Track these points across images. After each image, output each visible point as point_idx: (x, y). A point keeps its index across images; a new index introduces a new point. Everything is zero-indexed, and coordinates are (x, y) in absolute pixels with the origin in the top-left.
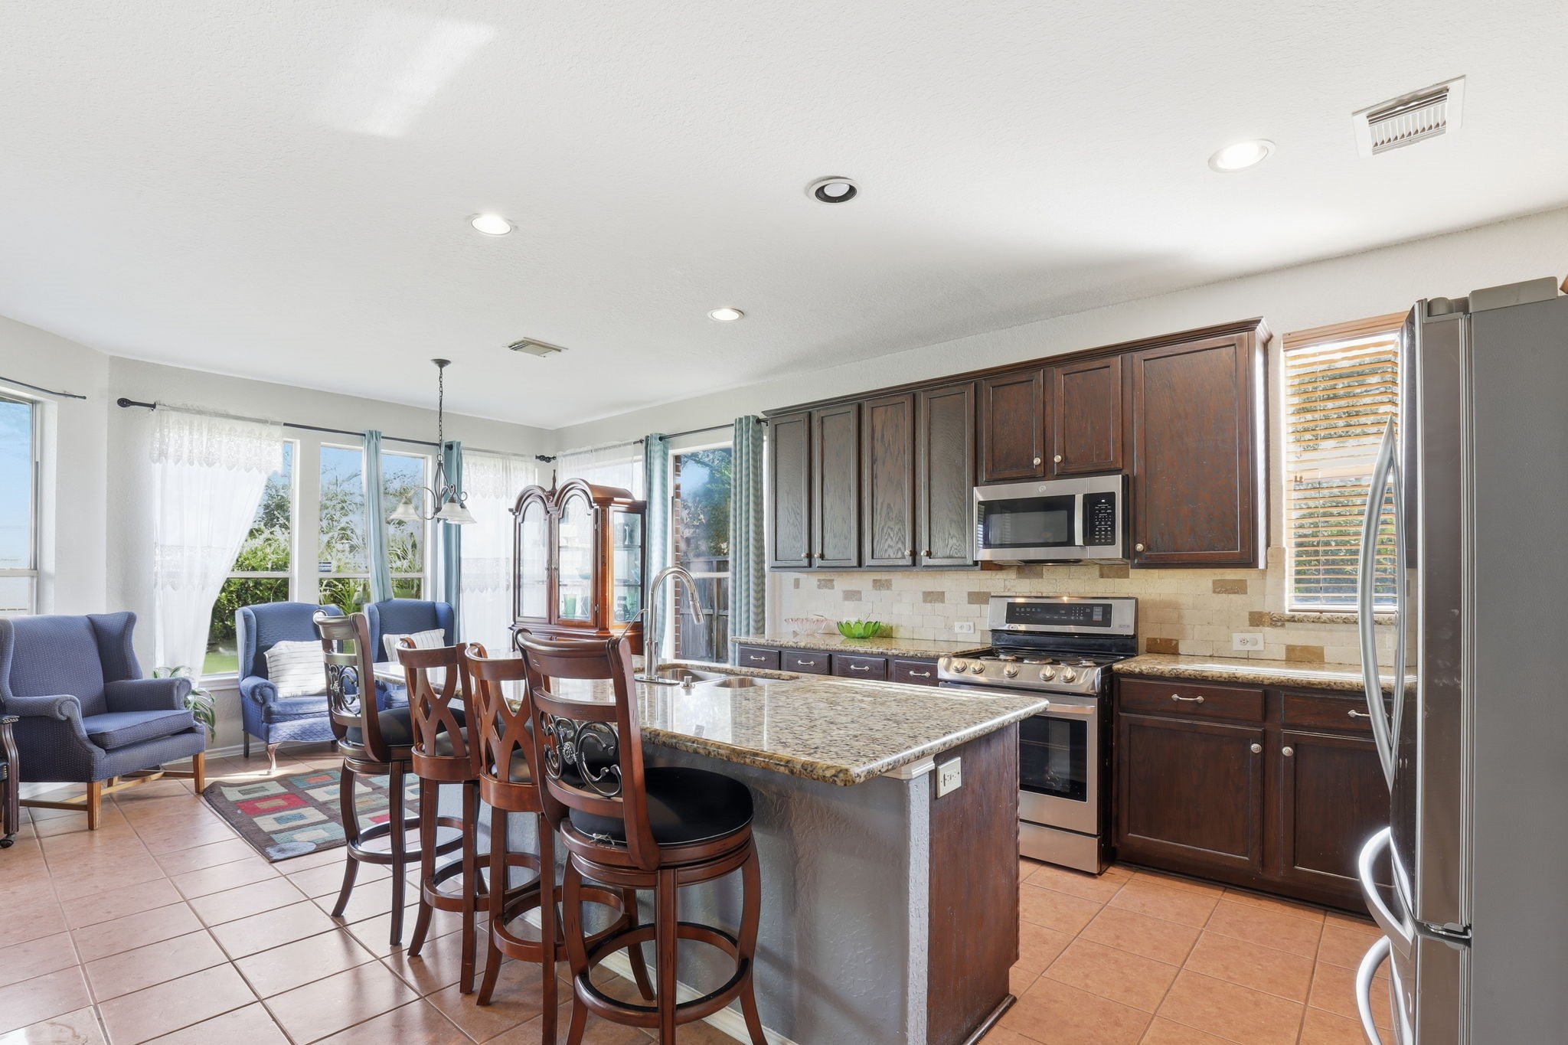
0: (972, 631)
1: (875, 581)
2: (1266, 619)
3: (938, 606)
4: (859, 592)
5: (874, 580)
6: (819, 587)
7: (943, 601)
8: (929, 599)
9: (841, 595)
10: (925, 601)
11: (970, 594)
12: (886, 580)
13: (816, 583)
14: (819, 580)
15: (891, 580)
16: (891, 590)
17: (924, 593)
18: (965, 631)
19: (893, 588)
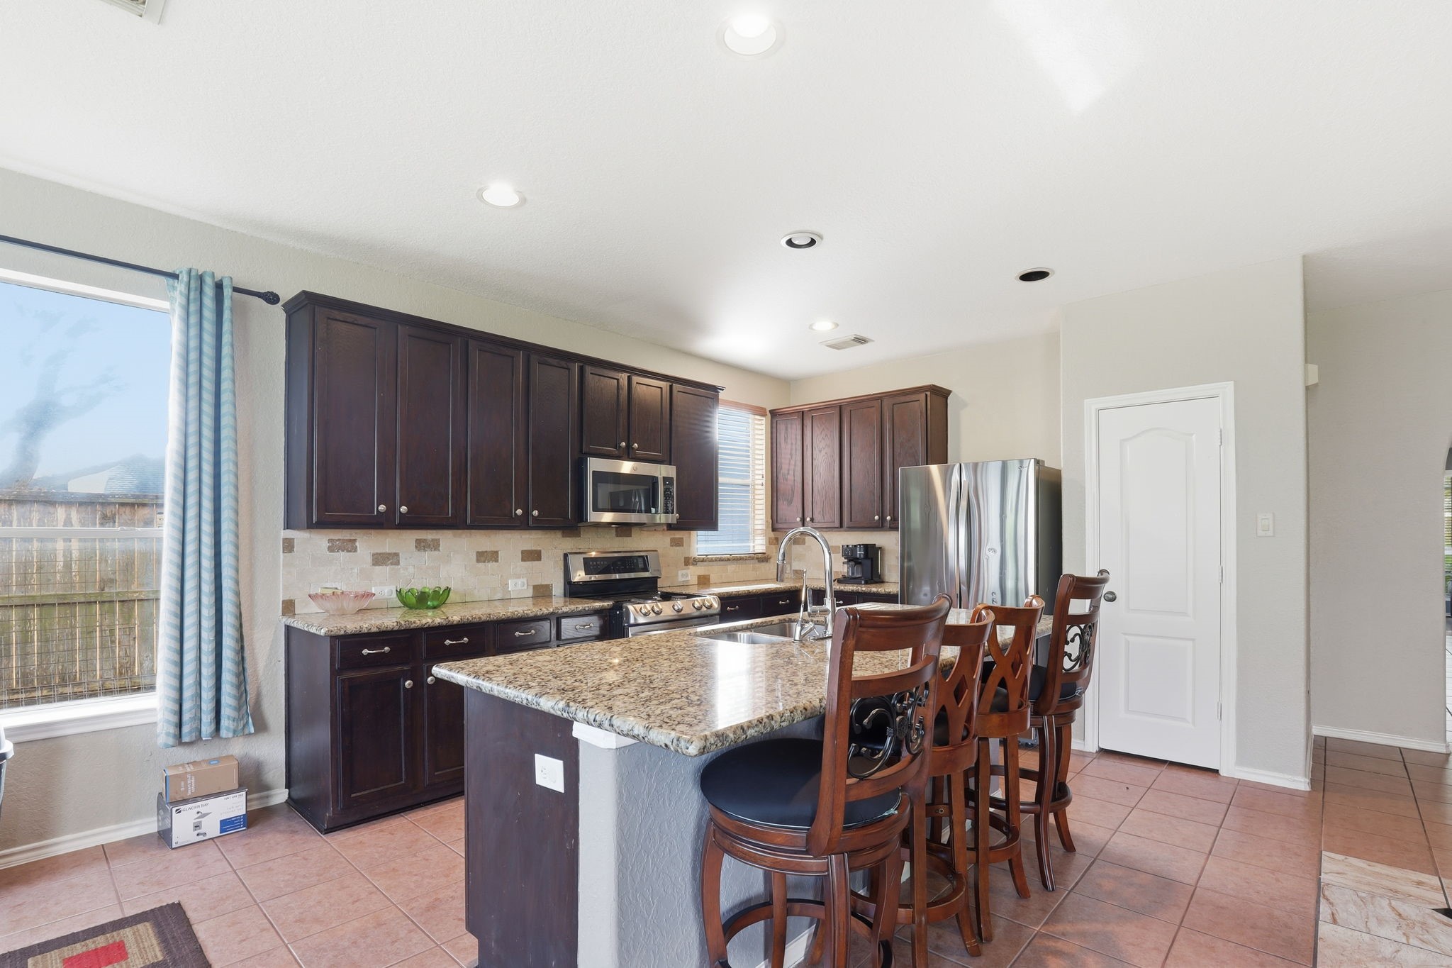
0: (525, 587)
1: (418, 542)
2: (691, 561)
3: (491, 565)
4: (396, 555)
5: (417, 540)
6: (331, 549)
7: (497, 561)
8: (483, 559)
9: (369, 559)
10: (478, 561)
11: (523, 552)
12: (433, 540)
13: (325, 544)
14: (329, 541)
15: (439, 539)
16: (439, 550)
17: (478, 552)
18: (519, 587)
19: (441, 548)
